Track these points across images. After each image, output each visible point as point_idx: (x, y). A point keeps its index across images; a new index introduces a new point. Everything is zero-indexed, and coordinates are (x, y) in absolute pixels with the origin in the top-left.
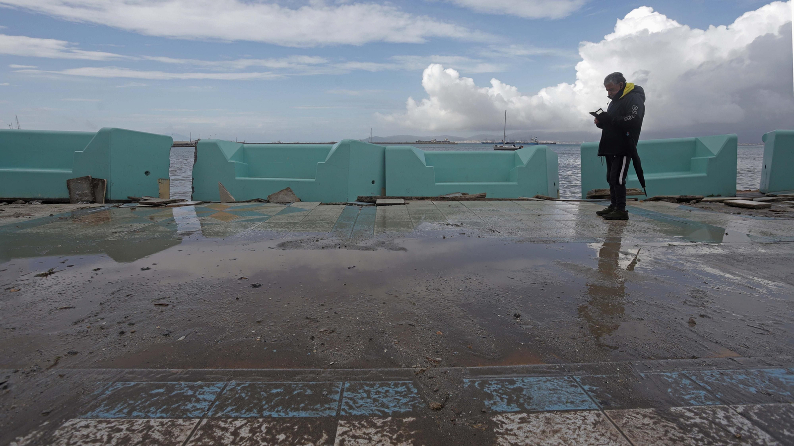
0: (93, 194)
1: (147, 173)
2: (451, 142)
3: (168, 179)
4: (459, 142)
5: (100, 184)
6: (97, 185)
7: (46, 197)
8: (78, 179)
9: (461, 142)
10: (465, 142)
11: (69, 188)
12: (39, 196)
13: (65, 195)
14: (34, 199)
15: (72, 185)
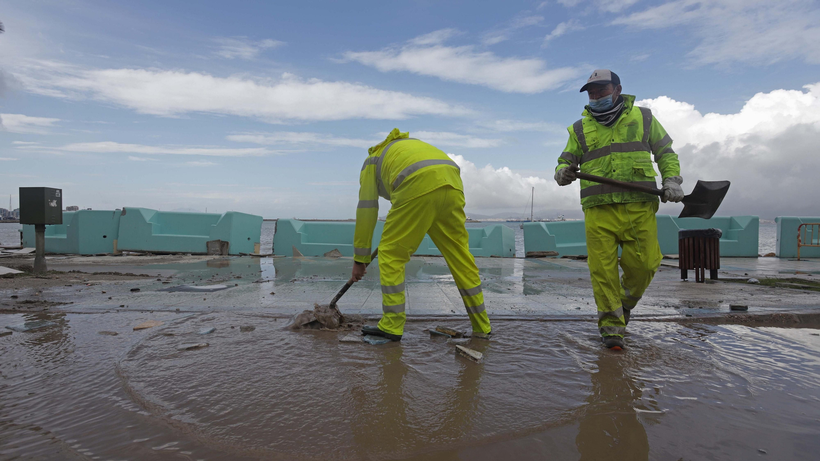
0: (221, 250)
1: (249, 239)
2: (474, 220)
3: (259, 243)
4: (482, 220)
5: (226, 244)
6: (224, 245)
7: (193, 252)
8: (213, 241)
9: (485, 220)
10: (489, 220)
11: (207, 247)
12: (190, 251)
13: (204, 250)
14: (187, 253)
15: (209, 245)
